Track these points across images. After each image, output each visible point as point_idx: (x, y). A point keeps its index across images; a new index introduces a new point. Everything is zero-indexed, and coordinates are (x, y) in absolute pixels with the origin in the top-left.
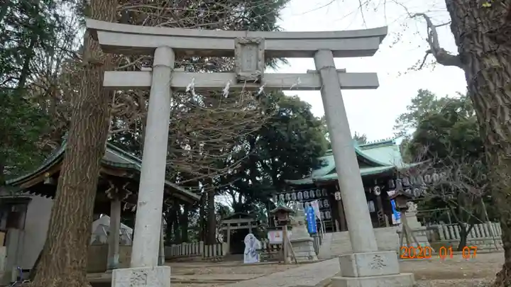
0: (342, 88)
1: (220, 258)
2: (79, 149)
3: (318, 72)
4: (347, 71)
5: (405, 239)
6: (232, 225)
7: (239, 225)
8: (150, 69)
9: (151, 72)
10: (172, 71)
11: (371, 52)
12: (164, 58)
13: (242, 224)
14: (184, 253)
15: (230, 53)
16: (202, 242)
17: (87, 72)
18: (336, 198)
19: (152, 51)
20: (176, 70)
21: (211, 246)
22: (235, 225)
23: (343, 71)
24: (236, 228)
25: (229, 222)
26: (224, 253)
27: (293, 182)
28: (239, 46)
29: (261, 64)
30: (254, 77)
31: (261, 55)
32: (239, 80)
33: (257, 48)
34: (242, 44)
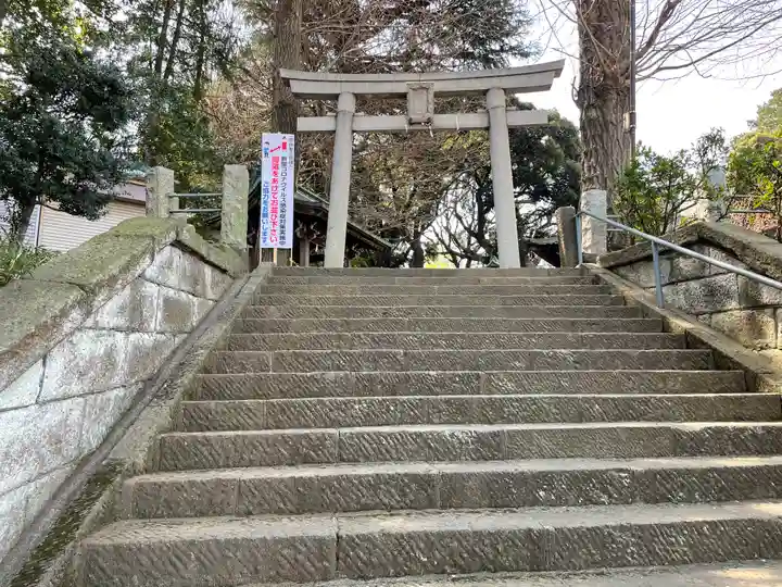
3: (487, 112)
8: (335, 114)
9: (336, 117)
10: (353, 115)
12: (347, 104)
15: (404, 96)
19: (335, 97)
28: (410, 91)
29: (432, 107)
30: (425, 119)
31: (431, 96)
32: (411, 123)
33: (427, 92)
34: (413, 89)
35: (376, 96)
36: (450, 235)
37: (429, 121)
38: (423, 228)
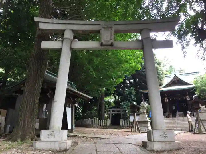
1: (106, 127)
3: (142, 41)
6: (113, 111)
7: (116, 111)
8: (62, 40)
9: (62, 41)
13: (118, 111)
14: (89, 124)
15: (99, 32)
16: (98, 119)
17: (37, 40)
18: (165, 101)
19: (63, 31)
20: (73, 40)
21: (102, 121)
22: (114, 111)
23: (155, 40)
24: (115, 113)
25: (111, 110)
26: (108, 125)
27: (143, 91)
29: (113, 37)
30: (110, 43)
31: (113, 32)
32: (102, 45)
33: (111, 29)
34: (103, 28)
37: (112, 45)
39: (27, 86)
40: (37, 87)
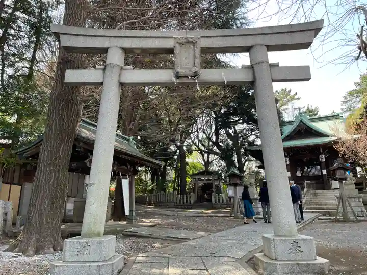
0: (274, 81)
1: (189, 205)
2: (53, 132)
3: (252, 67)
4: (280, 66)
5: (341, 204)
6: (199, 180)
7: (205, 180)
8: (103, 67)
9: (104, 70)
10: (122, 68)
11: (306, 46)
12: (115, 57)
14: (162, 200)
15: (171, 51)
16: (175, 193)
19: (104, 51)
20: (124, 68)
21: (182, 196)
23: (276, 66)
24: (202, 182)
25: (197, 177)
26: (192, 202)
28: (177, 45)
29: (198, 61)
30: (191, 73)
31: (198, 52)
32: (178, 76)
33: (194, 46)
34: (180, 43)
35: (144, 51)
36: (199, 140)
37: (196, 75)
38: (185, 138)
39: (45, 152)
40: (62, 152)
